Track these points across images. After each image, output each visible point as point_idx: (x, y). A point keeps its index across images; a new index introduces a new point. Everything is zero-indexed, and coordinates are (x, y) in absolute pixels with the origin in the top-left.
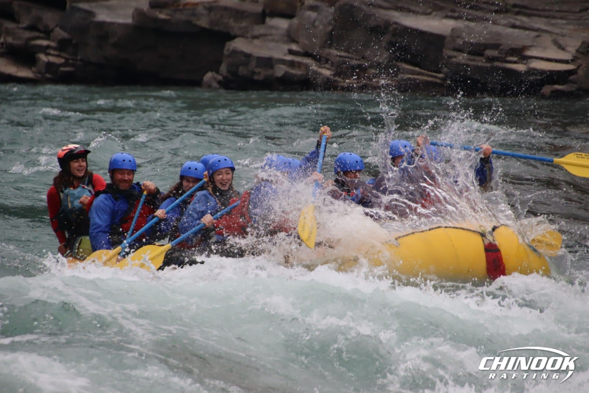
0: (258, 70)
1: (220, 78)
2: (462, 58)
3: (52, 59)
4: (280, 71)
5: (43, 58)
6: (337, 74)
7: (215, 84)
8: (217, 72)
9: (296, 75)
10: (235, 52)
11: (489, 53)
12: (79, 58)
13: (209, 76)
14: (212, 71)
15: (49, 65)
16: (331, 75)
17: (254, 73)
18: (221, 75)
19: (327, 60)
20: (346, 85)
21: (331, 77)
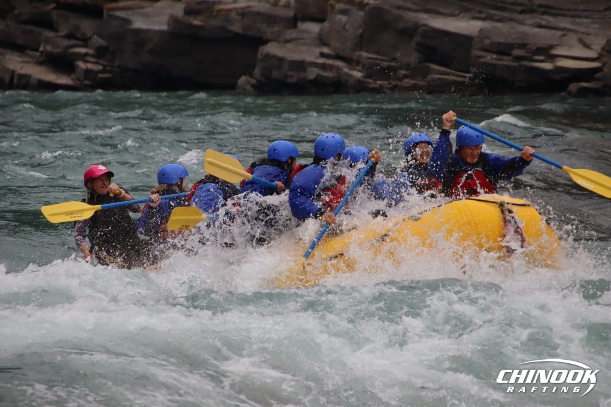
0: (291, 73)
1: (254, 81)
2: (490, 58)
3: (90, 66)
4: (313, 73)
5: (81, 65)
6: (369, 75)
7: (249, 88)
8: (251, 76)
9: (327, 78)
10: (268, 56)
11: (517, 52)
12: (116, 64)
13: (243, 80)
14: (245, 75)
15: (88, 72)
16: (362, 77)
17: (287, 76)
18: (255, 78)
19: (358, 63)
20: (377, 86)
21: (362, 79)
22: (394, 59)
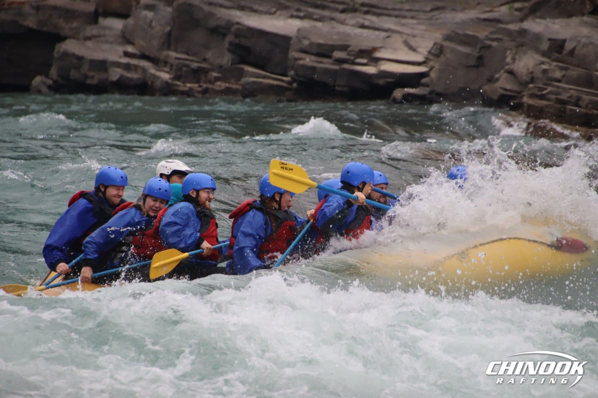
0: (91, 74)
1: (50, 82)
2: (308, 60)
4: (115, 74)
6: (178, 77)
7: (44, 89)
8: (47, 76)
9: (132, 79)
10: (66, 55)
11: (338, 54)
13: (38, 80)
14: (41, 74)
16: (170, 79)
17: (86, 77)
18: (52, 79)
19: (166, 63)
20: (187, 89)
21: (170, 81)
22: (205, 60)
